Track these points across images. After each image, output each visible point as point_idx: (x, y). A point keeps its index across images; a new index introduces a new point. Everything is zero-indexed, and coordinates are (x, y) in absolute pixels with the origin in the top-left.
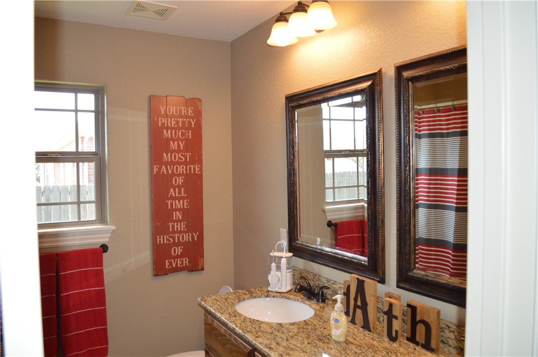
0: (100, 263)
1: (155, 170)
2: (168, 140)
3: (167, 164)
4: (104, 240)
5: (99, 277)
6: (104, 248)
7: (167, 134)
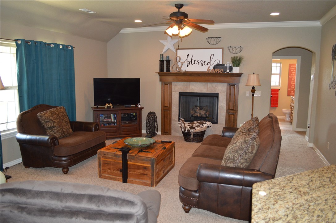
0: (278, 92)
1: (289, 77)
2: (292, 72)
3: (292, 76)
4: (279, 88)
5: (278, 94)
6: (279, 90)
7: (292, 71)
